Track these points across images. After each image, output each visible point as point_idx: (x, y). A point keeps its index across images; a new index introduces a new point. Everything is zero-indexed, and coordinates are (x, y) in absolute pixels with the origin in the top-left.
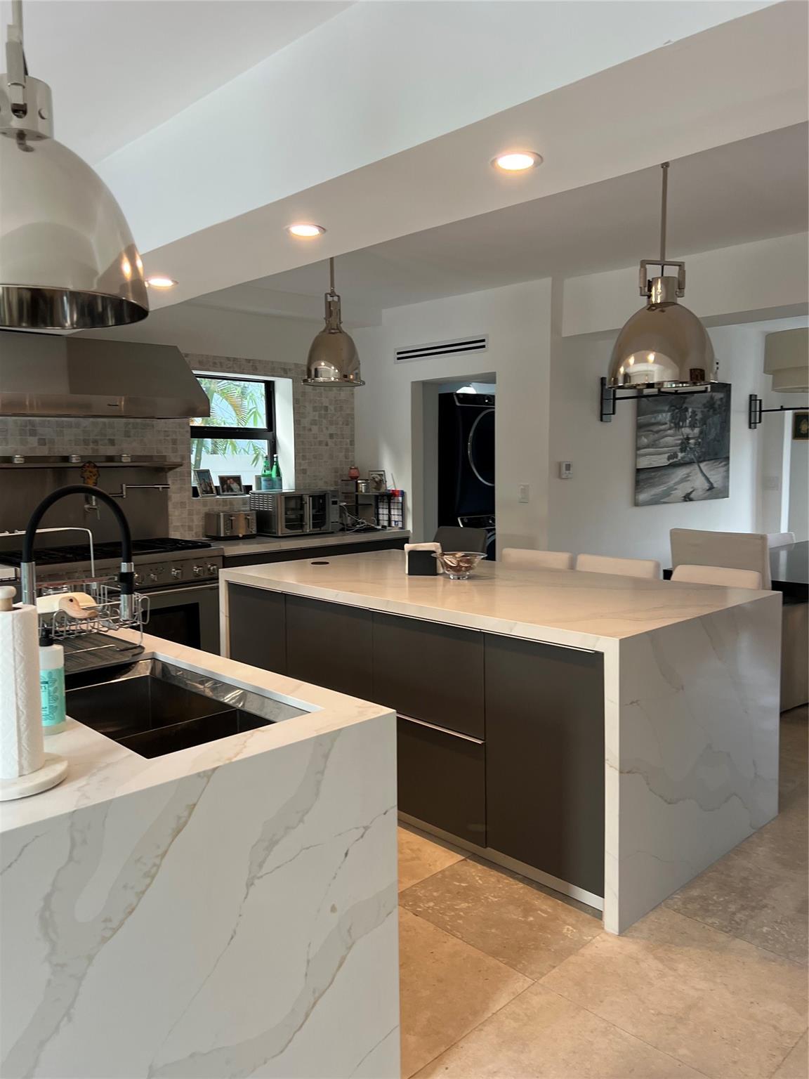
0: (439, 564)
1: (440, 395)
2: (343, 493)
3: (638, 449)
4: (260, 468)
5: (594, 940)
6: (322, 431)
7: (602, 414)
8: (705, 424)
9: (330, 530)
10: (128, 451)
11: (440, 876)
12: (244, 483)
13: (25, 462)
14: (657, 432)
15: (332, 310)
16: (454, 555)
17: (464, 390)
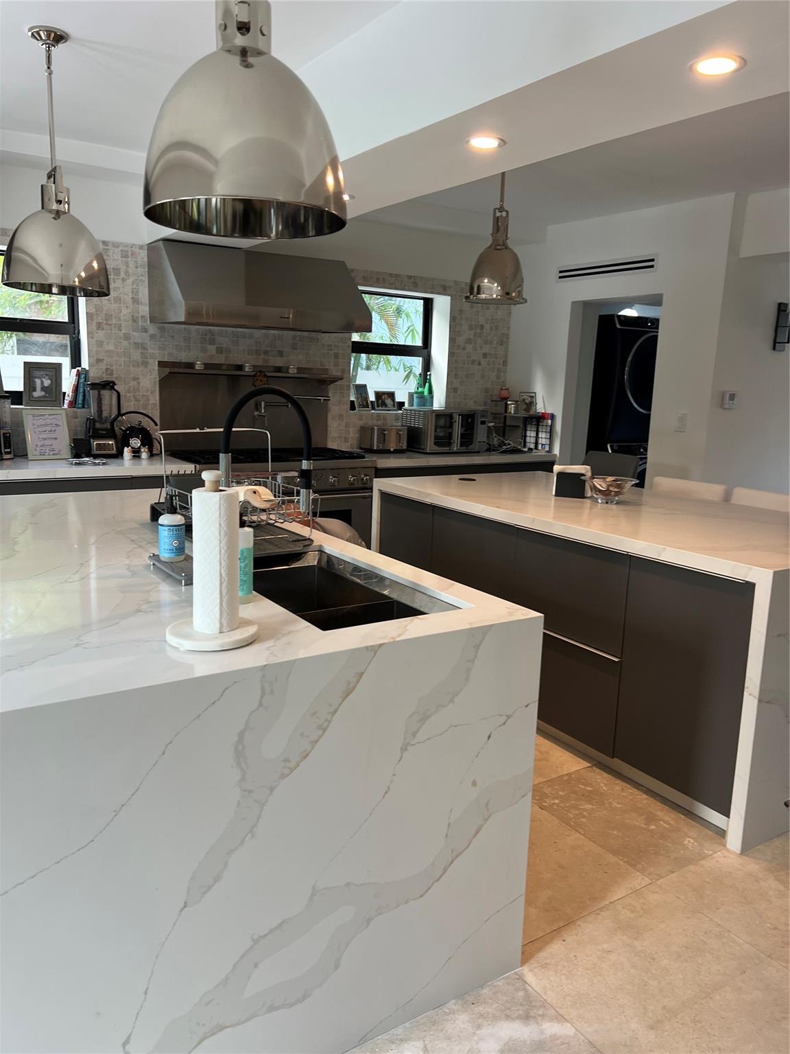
0: (587, 487)
1: (601, 317)
2: (491, 413)
4: (413, 385)
5: (715, 855)
6: (476, 350)
7: (775, 342)
9: (477, 449)
10: (294, 362)
11: (566, 778)
12: (398, 399)
13: (205, 369)
15: (500, 225)
16: (604, 479)
17: (626, 312)
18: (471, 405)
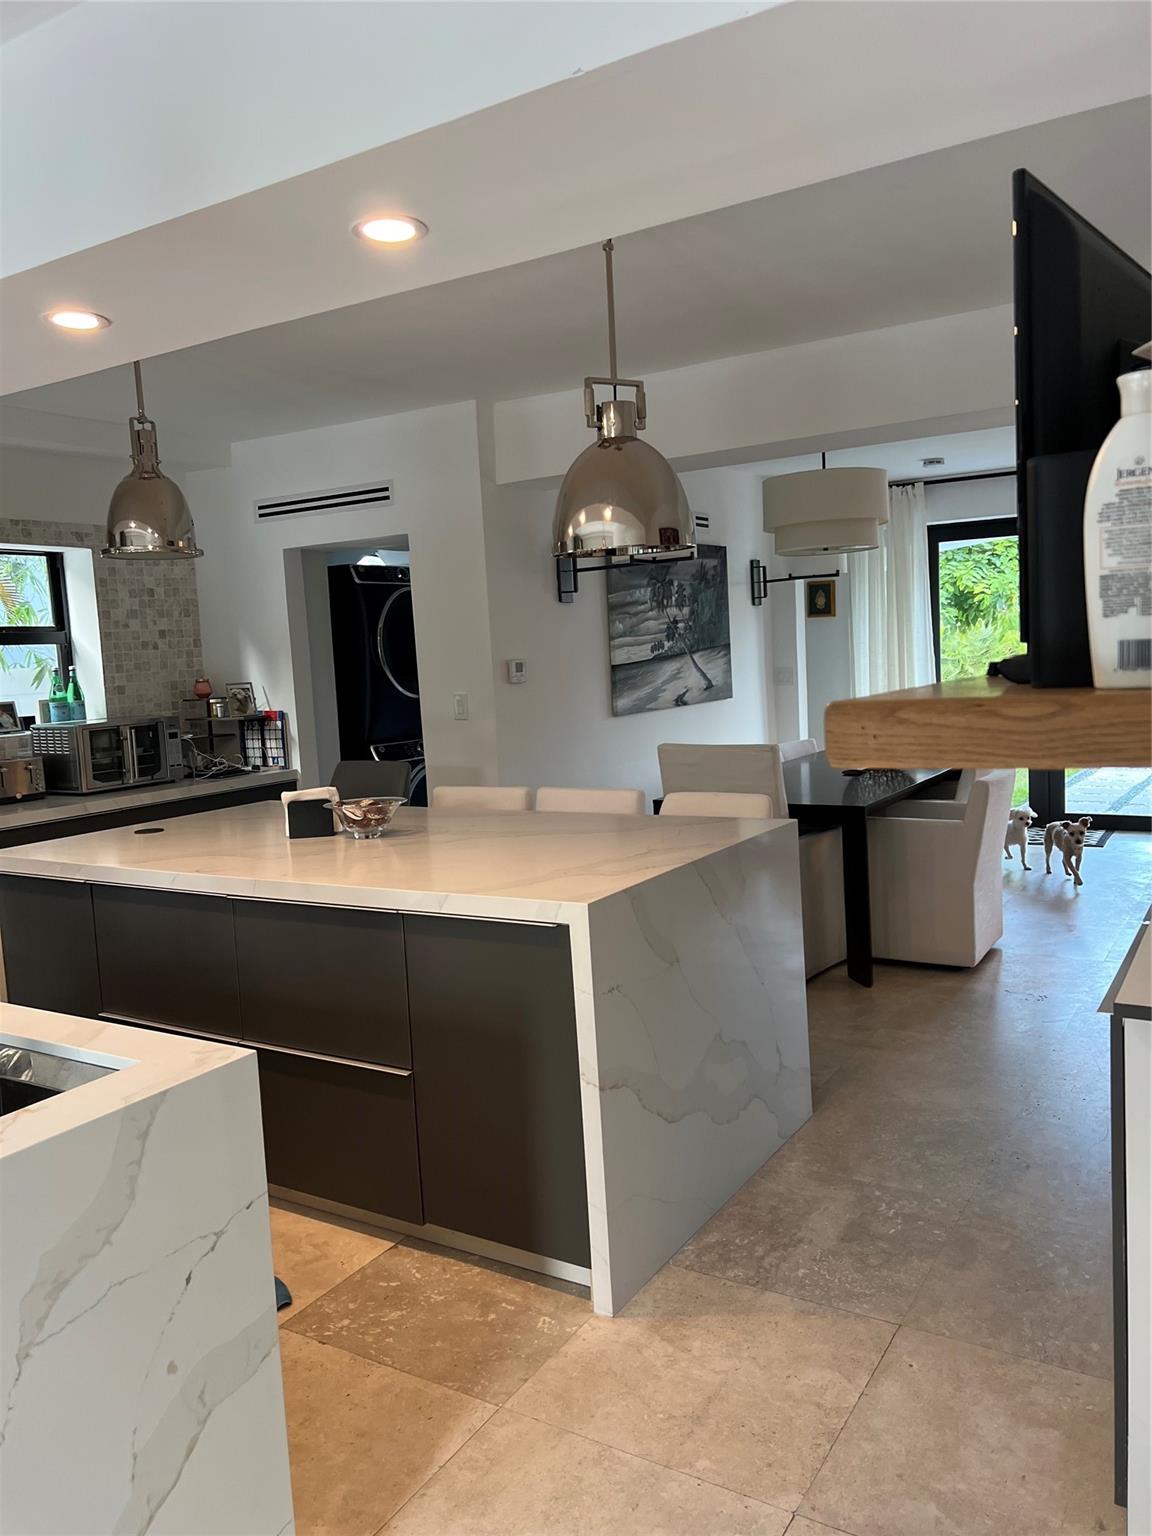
0: (336, 818)
1: (330, 569)
2: (186, 720)
3: (611, 638)
4: (46, 690)
5: (580, 1331)
6: (147, 627)
7: (560, 592)
8: (697, 601)
9: (169, 778)
11: (358, 1277)
14: (636, 614)
15: (143, 442)
16: (357, 803)
17: (367, 561)
18: (149, 711)
